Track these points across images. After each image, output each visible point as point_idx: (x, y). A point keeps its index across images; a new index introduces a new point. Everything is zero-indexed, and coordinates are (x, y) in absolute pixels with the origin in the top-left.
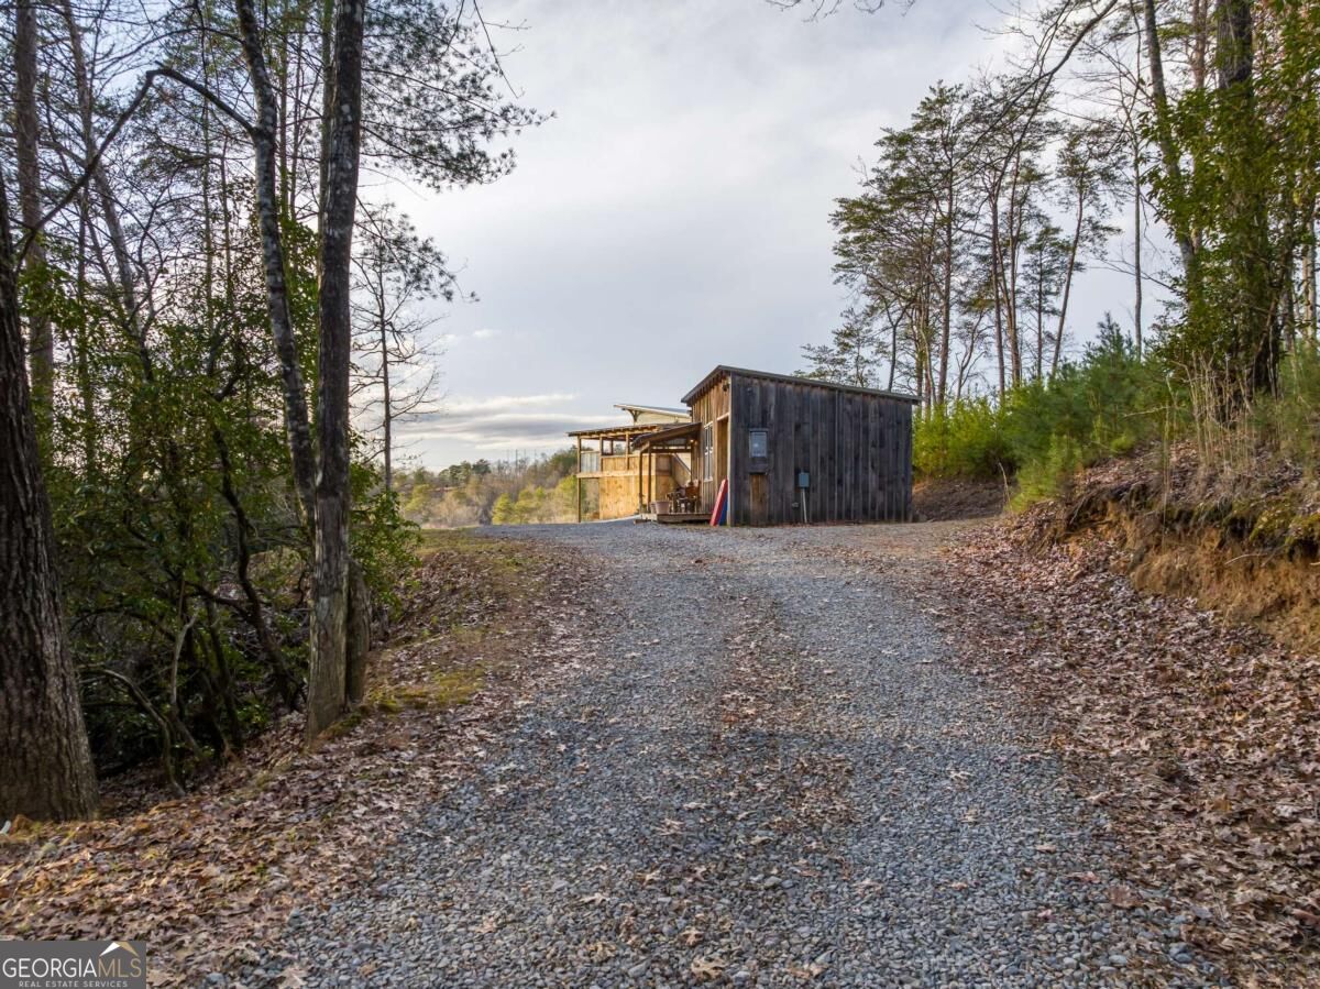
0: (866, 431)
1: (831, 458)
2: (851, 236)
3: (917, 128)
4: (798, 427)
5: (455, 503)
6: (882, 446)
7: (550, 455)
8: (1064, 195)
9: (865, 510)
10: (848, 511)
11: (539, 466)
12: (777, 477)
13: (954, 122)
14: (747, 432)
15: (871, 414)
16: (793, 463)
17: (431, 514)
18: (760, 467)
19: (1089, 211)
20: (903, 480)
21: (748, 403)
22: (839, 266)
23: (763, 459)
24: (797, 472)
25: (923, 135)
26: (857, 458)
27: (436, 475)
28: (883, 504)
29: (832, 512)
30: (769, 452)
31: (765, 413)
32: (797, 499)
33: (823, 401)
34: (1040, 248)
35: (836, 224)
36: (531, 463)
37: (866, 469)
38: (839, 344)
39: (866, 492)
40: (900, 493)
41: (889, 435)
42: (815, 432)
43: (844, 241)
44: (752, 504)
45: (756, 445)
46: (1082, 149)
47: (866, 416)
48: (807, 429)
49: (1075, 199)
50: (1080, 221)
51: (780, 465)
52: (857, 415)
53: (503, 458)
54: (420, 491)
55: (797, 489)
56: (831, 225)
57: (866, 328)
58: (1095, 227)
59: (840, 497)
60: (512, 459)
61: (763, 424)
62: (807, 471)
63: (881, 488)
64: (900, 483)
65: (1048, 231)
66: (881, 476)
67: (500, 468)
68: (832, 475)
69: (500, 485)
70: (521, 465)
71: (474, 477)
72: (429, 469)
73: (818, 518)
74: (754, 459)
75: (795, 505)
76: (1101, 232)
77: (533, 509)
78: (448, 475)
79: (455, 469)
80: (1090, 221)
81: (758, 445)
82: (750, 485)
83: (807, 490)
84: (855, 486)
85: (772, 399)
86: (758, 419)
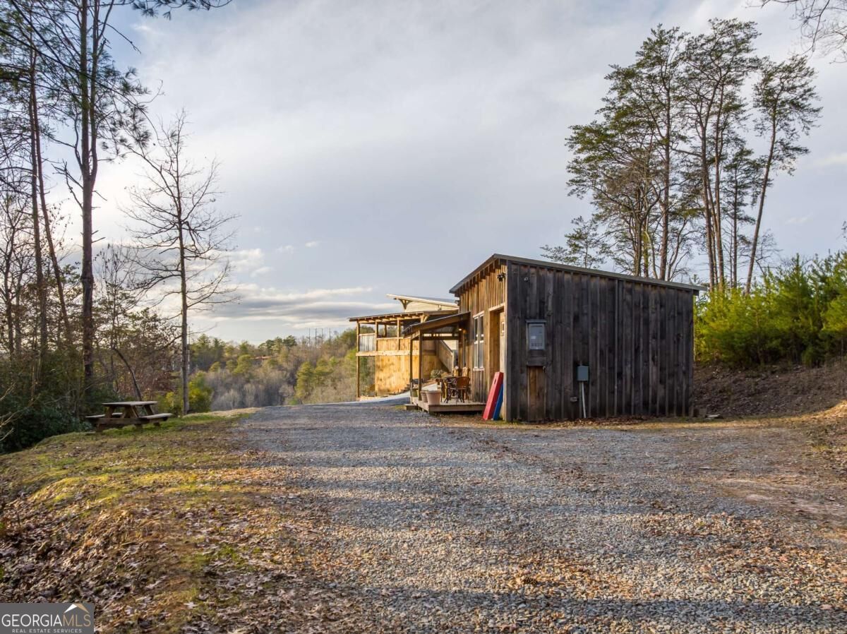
0: (647, 322)
1: (611, 350)
2: (583, 156)
3: (640, 65)
4: (576, 318)
5: (269, 369)
6: (663, 337)
7: (341, 332)
8: (760, 122)
9: (646, 404)
10: (629, 404)
11: (333, 340)
12: (554, 371)
13: (670, 60)
14: (524, 324)
15: (652, 304)
16: (572, 357)
17: (251, 376)
18: (538, 361)
19: (781, 135)
20: (684, 373)
21: (525, 294)
22: (572, 181)
23: (541, 353)
24: (576, 365)
25: (644, 71)
26: (637, 350)
27: (256, 347)
28: (664, 398)
29: (612, 406)
30: (547, 345)
31: (542, 303)
32: (576, 393)
33: (602, 291)
34: (735, 167)
35: (572, 147)
36: (326, 338)
37: (646, 361)
38: (571, 246)
39: (646, 386)
40: (681, 385)
41: (670, 326)
42: (594, 323)
43: (576, 161)
44: (529, 400)
45: (534, 338)
46: (775, 82)
47: (646, 308)
48: (585, 320)
49: (769, 124)
50: (773, 142)
51: (558, 358)
52: (637, 306)
53: (306, 335)
54: (244, 360)
55: (576, 383)
56: (567, 148)
57: (592, 232)
58: (786, 148)
59: (620, 392)
60: (313, 336)
61: (541, 315)
62: (586, 364)
63: (662, 381)
64: (681, 375)
65: (743, 153)
66: (662, 369)
67: (304, 342)
68: (612, 368)
69: (304, 354)
70: (319, 339)
71: (285, 348)
72: (250, 343)
73: (598, 414)
74: (531, 351)
75: (574, 399)
76: (791, 152)
77: (328, 373)
78: (265, 347)
79: (270, 343)
80: (781, 143)
81: (535, 337)
82: (527, 378)
83: (586, 384)
84: (635, 379)
85: (550, 289)
86: (534, 310)
